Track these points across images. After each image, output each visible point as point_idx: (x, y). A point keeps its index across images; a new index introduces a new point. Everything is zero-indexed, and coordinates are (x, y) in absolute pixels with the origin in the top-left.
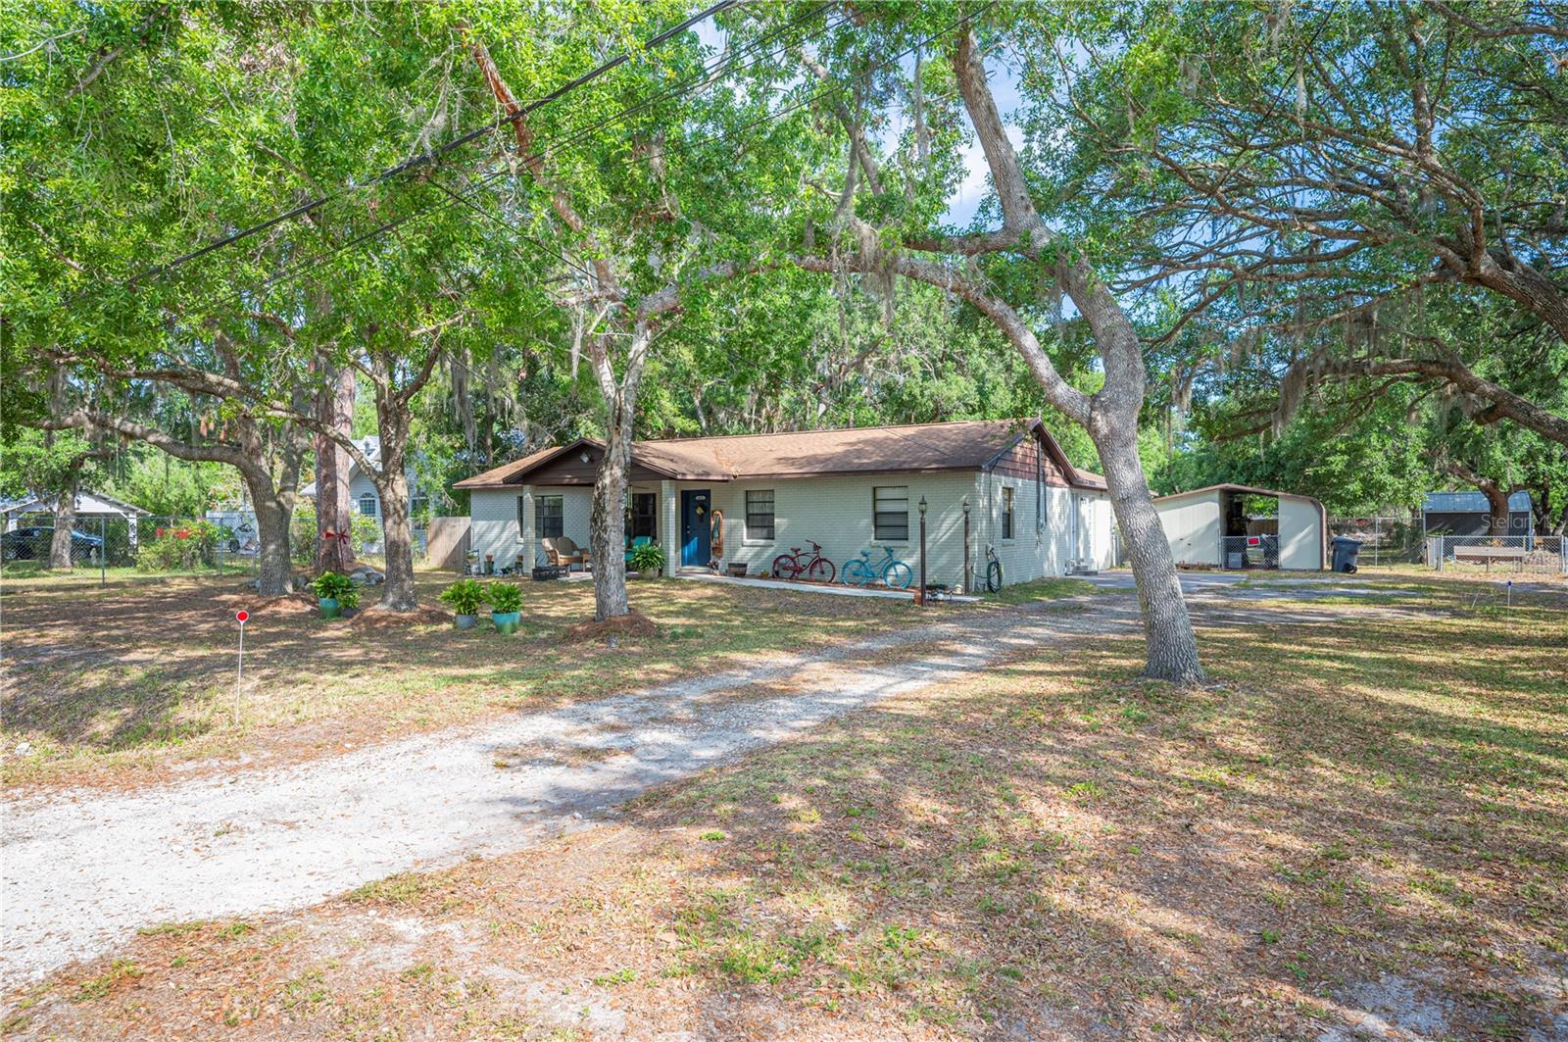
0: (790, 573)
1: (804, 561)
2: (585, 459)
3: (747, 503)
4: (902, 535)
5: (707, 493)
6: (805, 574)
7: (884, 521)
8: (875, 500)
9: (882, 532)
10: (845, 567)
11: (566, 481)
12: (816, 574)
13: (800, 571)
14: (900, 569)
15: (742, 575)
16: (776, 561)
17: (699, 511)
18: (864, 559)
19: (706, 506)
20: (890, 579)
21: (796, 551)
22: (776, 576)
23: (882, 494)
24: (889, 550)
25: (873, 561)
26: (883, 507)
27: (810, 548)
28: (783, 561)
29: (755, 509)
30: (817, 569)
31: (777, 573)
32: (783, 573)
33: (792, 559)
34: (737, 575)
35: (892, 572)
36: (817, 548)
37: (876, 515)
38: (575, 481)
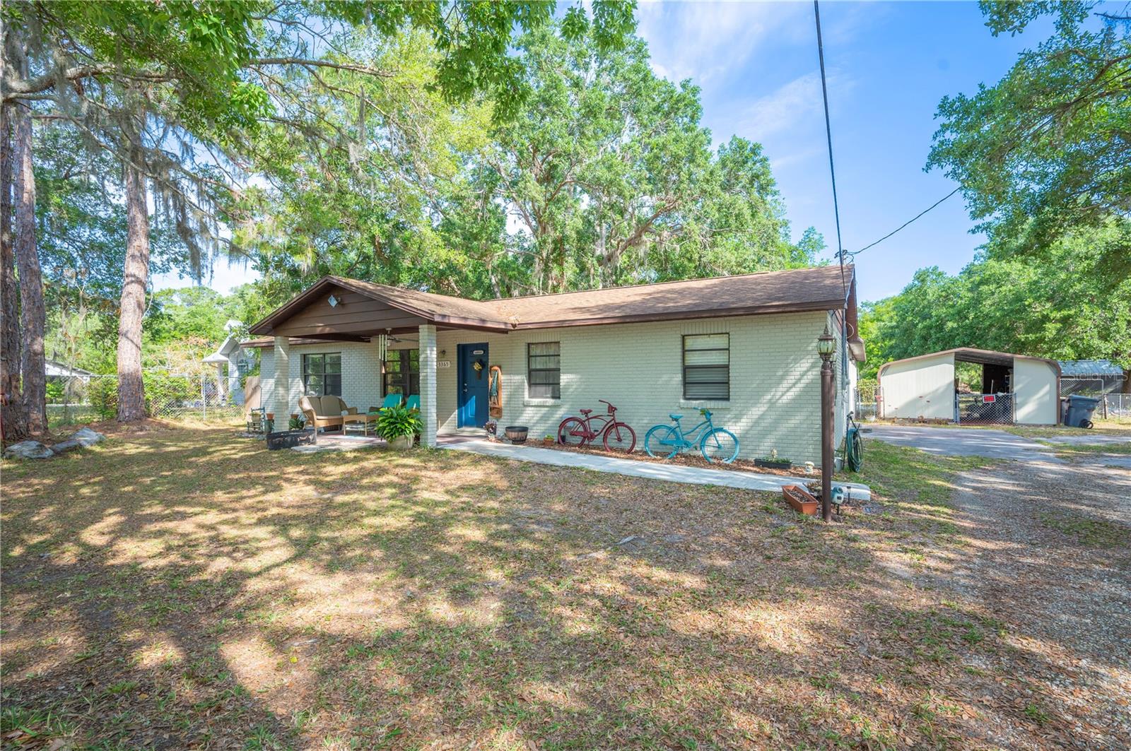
0: (578, 440)
1: (596, 425)
2: (333, 302)
3: (529, 357)
4: (720, 395)
5: (485, 347)
6: (598, 441)
7: (694, 376)
8: (684, 351)
9: (694, 390)
10: (648, 435)
11: (318, 331)
12: (612, 441)
13: (592, 437)
14: (722, 437)
15: (522, 441)
16: (563, 424)
17: (477, 367)
18: (674, 424)
19: (484, 364)
20: (708, 451)
21: (586, 413)
22: (562, 442)
23: (690, 343)
24: (705, 412)
25: (685, 426)
26: (694, 359)
27: (603, 409)
28: (570, 424)
29: (538, 364)
30: (613, 435)
31: (563, 438)
32: (570, 439)
33: (582, 423)
34: (516, 441)
35: (712, 441)
36: (612, 409)
37: (686, 369)
38: (327, 330)
